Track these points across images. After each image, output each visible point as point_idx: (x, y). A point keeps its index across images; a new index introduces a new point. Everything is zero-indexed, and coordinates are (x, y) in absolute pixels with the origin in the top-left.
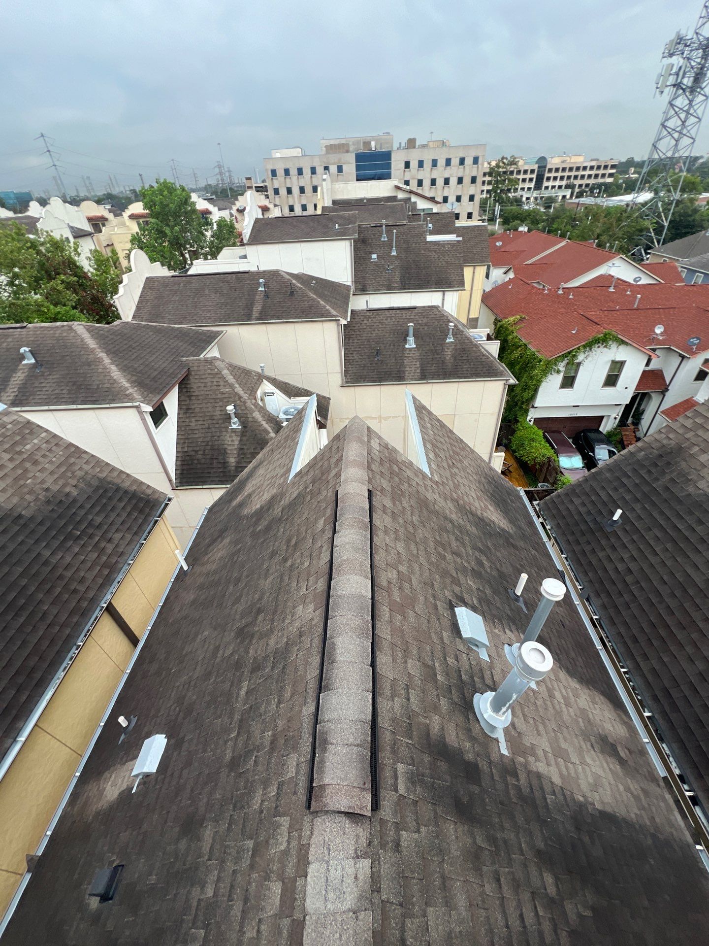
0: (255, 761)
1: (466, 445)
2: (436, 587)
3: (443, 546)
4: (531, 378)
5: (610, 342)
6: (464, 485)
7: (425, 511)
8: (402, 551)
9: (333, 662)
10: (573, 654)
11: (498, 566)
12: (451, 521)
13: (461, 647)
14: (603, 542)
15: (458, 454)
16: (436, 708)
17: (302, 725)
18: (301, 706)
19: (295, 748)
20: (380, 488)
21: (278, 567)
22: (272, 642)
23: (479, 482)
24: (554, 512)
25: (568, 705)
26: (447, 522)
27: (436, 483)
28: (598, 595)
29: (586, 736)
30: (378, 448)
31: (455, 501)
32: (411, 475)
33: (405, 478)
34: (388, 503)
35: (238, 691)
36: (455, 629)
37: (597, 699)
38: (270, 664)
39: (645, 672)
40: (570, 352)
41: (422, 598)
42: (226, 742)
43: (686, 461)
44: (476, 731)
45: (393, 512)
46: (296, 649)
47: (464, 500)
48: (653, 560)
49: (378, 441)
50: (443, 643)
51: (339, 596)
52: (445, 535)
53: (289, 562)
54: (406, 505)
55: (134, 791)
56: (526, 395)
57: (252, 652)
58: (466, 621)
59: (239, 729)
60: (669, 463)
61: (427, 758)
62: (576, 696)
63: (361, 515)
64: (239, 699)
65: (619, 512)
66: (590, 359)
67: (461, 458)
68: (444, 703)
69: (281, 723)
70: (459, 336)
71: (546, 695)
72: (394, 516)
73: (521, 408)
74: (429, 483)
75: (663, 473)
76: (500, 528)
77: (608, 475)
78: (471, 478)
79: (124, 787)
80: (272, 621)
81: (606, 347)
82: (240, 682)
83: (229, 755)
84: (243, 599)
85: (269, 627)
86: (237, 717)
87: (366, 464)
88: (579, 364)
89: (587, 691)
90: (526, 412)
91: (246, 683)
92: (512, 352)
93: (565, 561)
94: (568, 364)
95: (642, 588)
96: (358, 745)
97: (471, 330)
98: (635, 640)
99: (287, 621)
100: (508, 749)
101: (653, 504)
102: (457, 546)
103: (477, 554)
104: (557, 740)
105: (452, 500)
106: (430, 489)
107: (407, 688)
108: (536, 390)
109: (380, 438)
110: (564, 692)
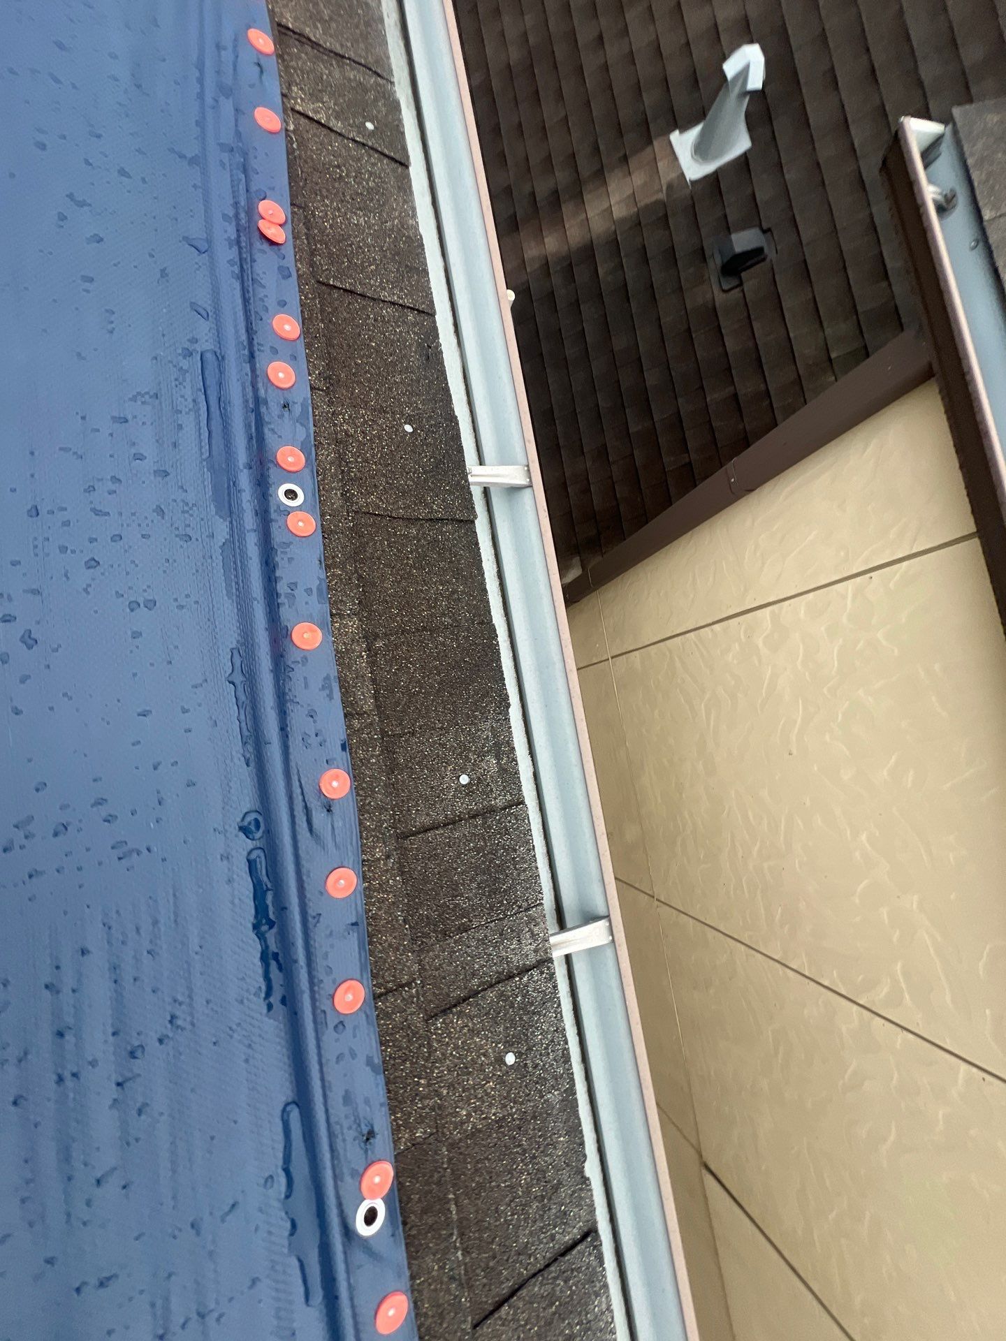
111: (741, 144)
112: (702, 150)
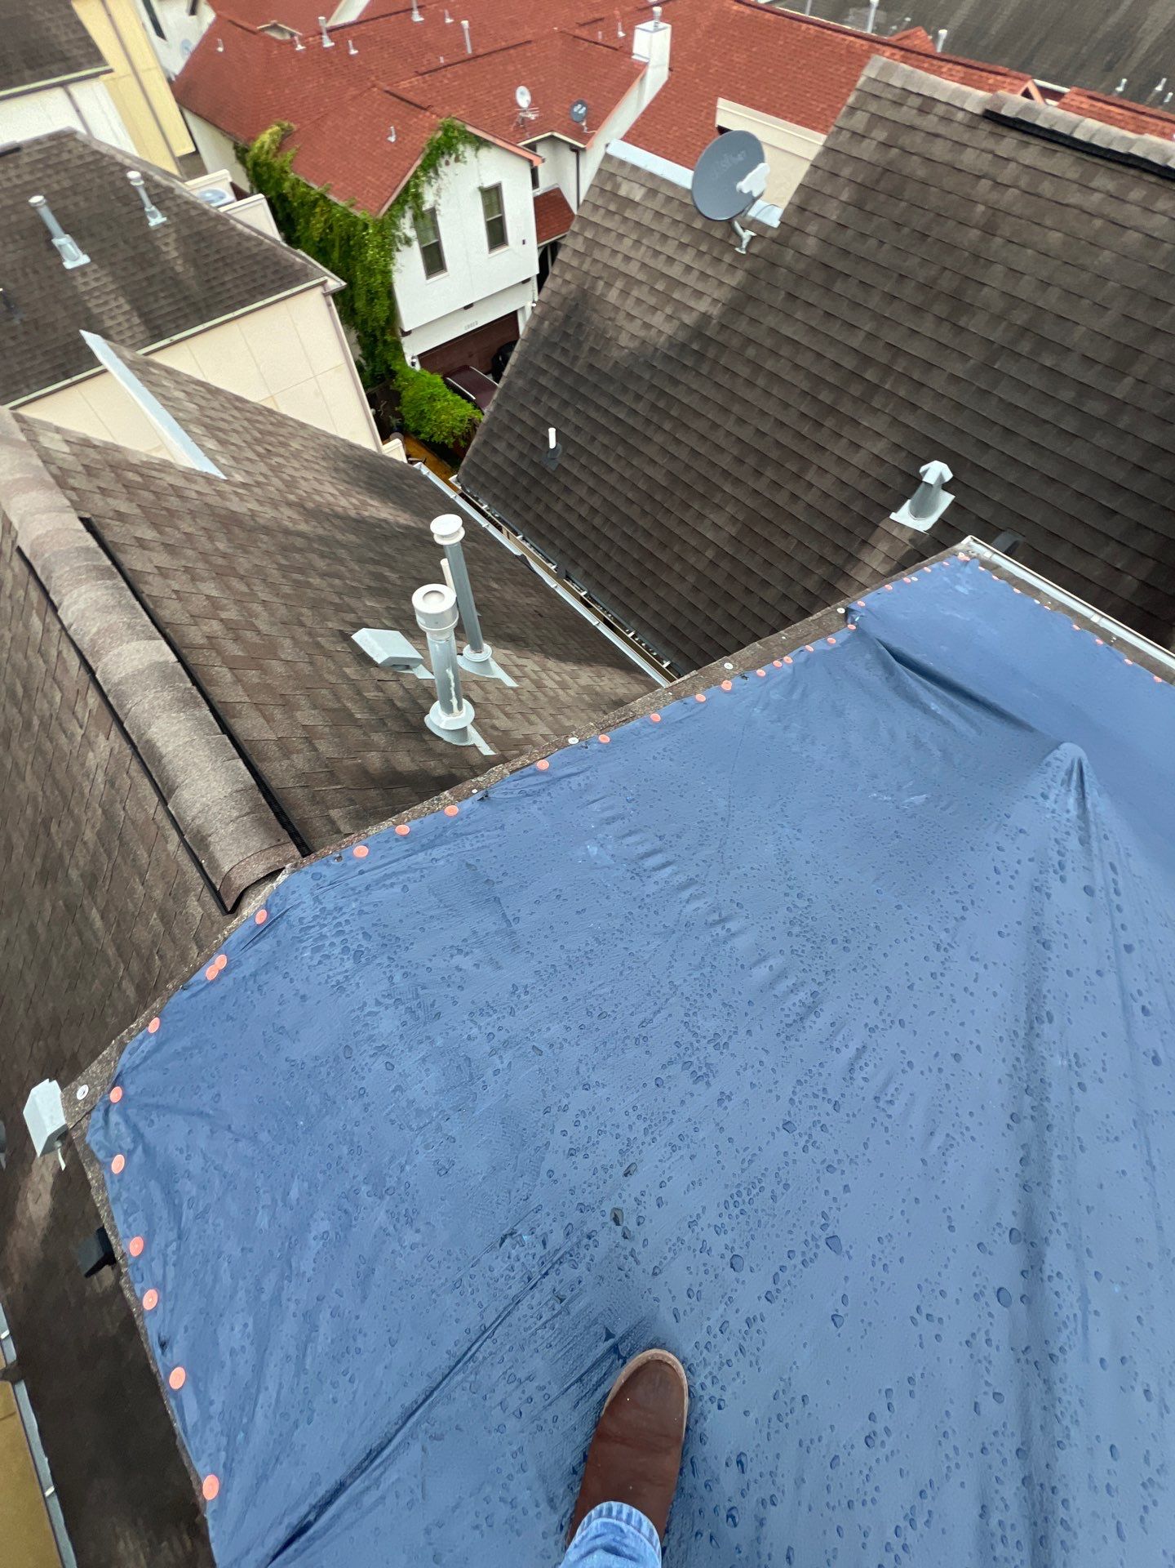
0: (161, 957)
1: (284, 417)
2: (309, 623)
3: (301, 571)
4: (369, 271)
5: (461, 147)
6: (306, 479)
7: (236, 530)
8: (214, 593)
9: (160, 761)
10: (562, 640)
11: (414, 573)
12: (300, 534)
13: (383, 676)
14: (554, 489)
15: (270, 433)
16: (368, 746)
17: (178, 865)
18: (165, 850)
19: (187, 892)
20: (111, 514)
21: (26, 745)
22: (89, 835)
23: (336, 470)
24: (482, 479)
25: (564, 686)
26: (290, 538)
27: (244, 485)
28: (575, 564)
29: (595, 707)
30: (66, 449)
31: (299, 506)
32: (180, 482)
33: (166, 489)
34: (149, 534)
35: (91, 928)
36: (364, 659)
37: (604, 672)
38: (104, 858)
39: (651, 622)
40: (406, 189)
41: (287, 642)
42: (119, 985)
43: (595, 311)
44: (440, 747)
45: (166, 545)
46: (118, 806)
47: (314, 501)
48: (611, 479)
49: (58, 437)
50: (348, 678)
51: (119, 684)
52: (297, 556)
53: (36, 722)
54: (190, 530)
55: (63, 1166)
56: (380, 311)
57: (74, 874)
58: (375, 643)
59: (120, 956)
60: (580, 325)
61: (373, 793)
62: (574, 677)
63: (86, 560)
64: (100, 934)
65: (552, 432)
66: (443, 194)
67: (281, 439)
68: (379, 738)
69: (158, 894)
70: (168, 203)
71: (532, 687)
72: (170, 549)
73: (385, 342)
74: (227, 488)
75: (579, 344)
76: (400, 526)
77: (520, 383)
78: (317, 467)
79: (50, 1180)
80: (70, 812)
81: (457, 160)
82: (86, 918)
83: (131, 992)
84: (15, 837)
85: (72, 824)
86: (111, 952)
87: (52, 480)
88: (433, 211)
89: (588, 669)
90: (398, 347)
91: (94, 910)
92: (308, 222)
93: (524, 543)
94: (415, 218)
95: (614, 525)
96: (248, 814)
97: (190, 183)
98: (629, 592)
99: (87, 791)
100: (492, 748)
101: (585, 399)
102: (328, 565)
103: (371, 568)
104: (557, 721)
105: (290, 504)
106: (233, 497)
107: (309, 740)
108: (390, 294)
109: (58, 430)
110: (557, 678)
111: (947, 499)
112: (918, 513)
